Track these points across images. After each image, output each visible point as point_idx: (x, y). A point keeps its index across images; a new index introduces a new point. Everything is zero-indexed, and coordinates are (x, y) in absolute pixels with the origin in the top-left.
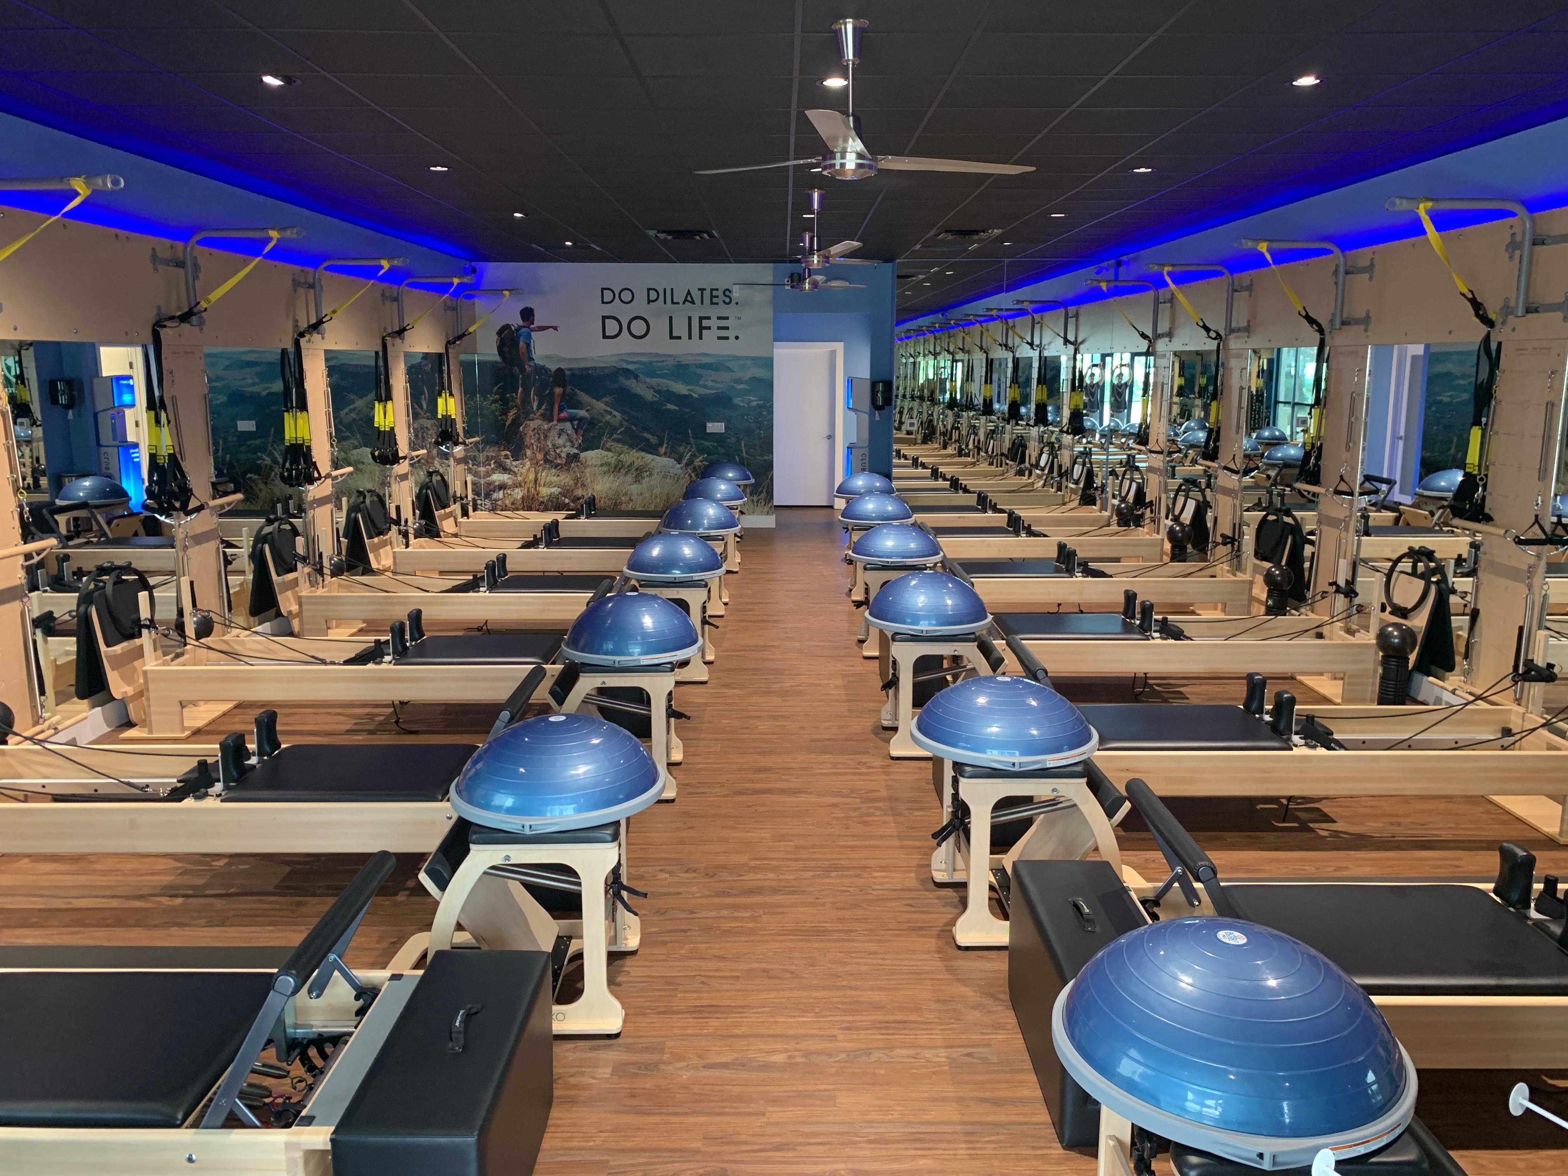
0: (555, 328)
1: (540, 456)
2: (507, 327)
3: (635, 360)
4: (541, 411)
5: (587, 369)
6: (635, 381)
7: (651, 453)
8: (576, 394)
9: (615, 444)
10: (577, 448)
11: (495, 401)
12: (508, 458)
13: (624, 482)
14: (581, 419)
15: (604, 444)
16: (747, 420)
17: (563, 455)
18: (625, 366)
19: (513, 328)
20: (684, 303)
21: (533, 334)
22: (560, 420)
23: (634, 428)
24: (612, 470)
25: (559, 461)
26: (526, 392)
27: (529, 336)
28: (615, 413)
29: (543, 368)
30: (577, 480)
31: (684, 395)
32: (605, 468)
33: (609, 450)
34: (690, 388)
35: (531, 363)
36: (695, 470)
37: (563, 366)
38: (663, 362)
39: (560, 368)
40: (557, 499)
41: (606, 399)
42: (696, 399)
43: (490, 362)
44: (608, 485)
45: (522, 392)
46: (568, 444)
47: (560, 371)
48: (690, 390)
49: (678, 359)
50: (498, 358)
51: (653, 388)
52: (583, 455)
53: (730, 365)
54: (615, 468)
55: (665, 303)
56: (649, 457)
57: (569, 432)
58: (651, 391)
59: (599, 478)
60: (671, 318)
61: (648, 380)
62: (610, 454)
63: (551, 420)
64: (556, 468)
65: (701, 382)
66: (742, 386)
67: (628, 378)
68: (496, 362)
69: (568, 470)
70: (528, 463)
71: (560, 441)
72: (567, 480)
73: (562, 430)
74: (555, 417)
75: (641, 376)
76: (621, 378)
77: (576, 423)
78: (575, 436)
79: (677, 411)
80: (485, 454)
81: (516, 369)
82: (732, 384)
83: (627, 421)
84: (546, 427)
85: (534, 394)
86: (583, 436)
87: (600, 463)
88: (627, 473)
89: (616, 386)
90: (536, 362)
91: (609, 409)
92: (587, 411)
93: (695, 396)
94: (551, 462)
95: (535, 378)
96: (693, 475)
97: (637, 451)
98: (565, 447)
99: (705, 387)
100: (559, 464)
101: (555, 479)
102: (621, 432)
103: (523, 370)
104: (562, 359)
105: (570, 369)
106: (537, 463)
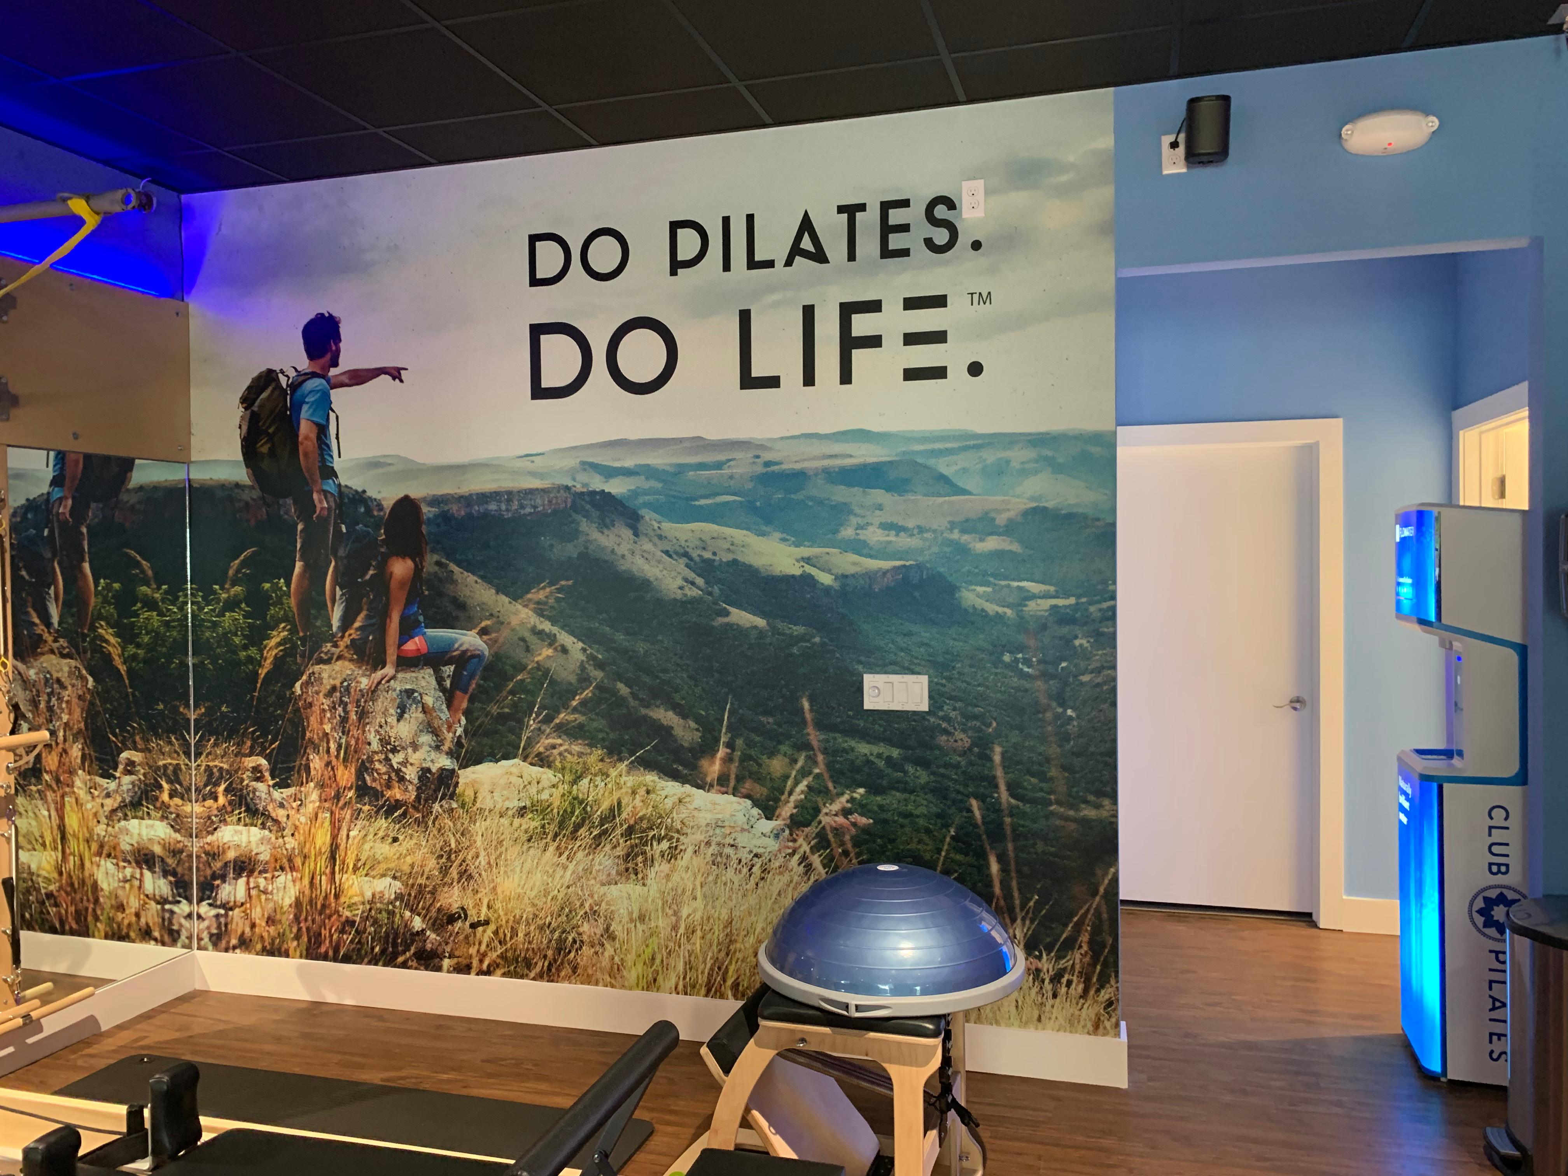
0: (396, 374)
1: (346, 776)
2: (268, 378)
3: (629, 463)
4: (353, 633)
5: (484, 497)
6: (627, 533)
7: (675, 776)
8: (451, 579)
9: (563, 744)
10: (450, 754)
11: (232, 605)
12: (260, 779)
13: (588, 871)
14: (464, 660)
15: (530, 743)
16: (1012, 666)
17: (411, 773)
18: (597, 484)
19: (283, 381)
20: (789, 263)
21: (335, 394)
22: (406, 663)
23: (623, 689)
24: (552, 828)
25: (396, 793)
26: (314, 573)
27: (325, 404)
28: (565, 638)
29: (360, 498)
30: (447, 856)
31: (788, 579)
32: (531, 823)
33: (543, 761)
34: (806, 551)
35: (330, 486)
36: (822, 842)
37: (416, 492)
38: (719, 465)
39: (406, 498)
40: (391, 914)
41: (539, 594)
42: (827, 590)
43: (222, 486)
44: (538, 877)
45: (302, 575)
46: (426, 739)
47: (406, 505)
48: (807, 560)
49: (767, 456)
50: (241, 475)
51: (686, 555)
52: (468, 776)
53: (946, 467)
54: (562, 825)
55: (727, 267)
56: (671, 789)
57: (429, 700)
58: (681, 565)
59: (513, 852)
60: (745, 317)
61: (669, 527)
62: (547, 775)
63: (379, 662)
64: (388, 814)
65: (848, 533)
66: (992, 543)
67: (604, 525)
68: (237, 485)
69: (421, 823)
70: (315, 796)
71: (404, 730)
72: (418, 856)
73: (409, 693)
74: (392, 655)
75: (648, 515)
76: (584, 525)
77: (449, 670)
78: (445, 715)
79: (761, 634)
80: (203, 761)
81: (289, 507)
82: (955, 535)
83: (600, 666)
84: (364, 683)
85: (335, 582)
86: (466, 713)
87: (514, 804)
88: (598, 841)
89: (571, 550)
90: (343, 480)
91: (547, 626)
92: (483, 632)
93: (826, 579)
94: (376, 795)
95: (337, 530)
96: (816, 860)
97: (631, 767)
98: (415, 747)
99: (859, 547)
100: (398, 804)
101: (384, 849)
102: (583, 703)
103: (306, 508)
104: (414, 471)
105: (435, 501)
106: (338, 797)
